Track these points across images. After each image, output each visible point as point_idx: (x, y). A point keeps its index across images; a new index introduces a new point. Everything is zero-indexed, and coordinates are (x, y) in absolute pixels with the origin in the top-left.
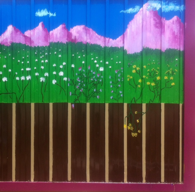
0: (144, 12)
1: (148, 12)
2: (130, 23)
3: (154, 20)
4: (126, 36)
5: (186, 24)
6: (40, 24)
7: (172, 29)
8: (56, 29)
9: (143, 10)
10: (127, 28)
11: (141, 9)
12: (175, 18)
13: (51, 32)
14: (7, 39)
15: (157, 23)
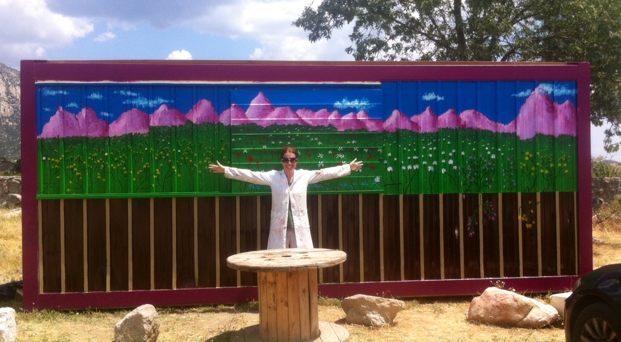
0: (536, 96)
1: (540, 96)
2: (522, 107)
3: (546, 104)
4: (518, 122)
5: (578, 108)
6: (428, 108)
7: (564, 114)
8: (444, 114)
9: (535, 94)
10: (519, 112)
11: (533, 93)
12: (567, 102)
13: (439, 117)
14: (391, 125)
15: (549, 107)
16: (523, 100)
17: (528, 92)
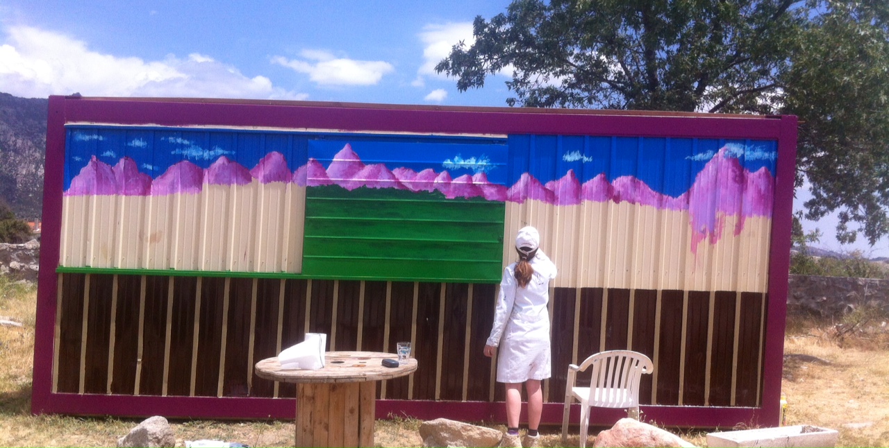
0: (720, 160)
1: (724, 160)
2: (699, 174)
3: (733, 171)
4: (692, 194)
5: (777, 179)
6: (569, 173)
7: (757, 186)
8: (591, 180)
9: (718, 157)
10: (694, 181)
11: (715, 155)
12: (763, 169)
13: (583, 185)
14: (519, 193)
15: (736, 176)
16: (701, 165)
17: (710, 153)
